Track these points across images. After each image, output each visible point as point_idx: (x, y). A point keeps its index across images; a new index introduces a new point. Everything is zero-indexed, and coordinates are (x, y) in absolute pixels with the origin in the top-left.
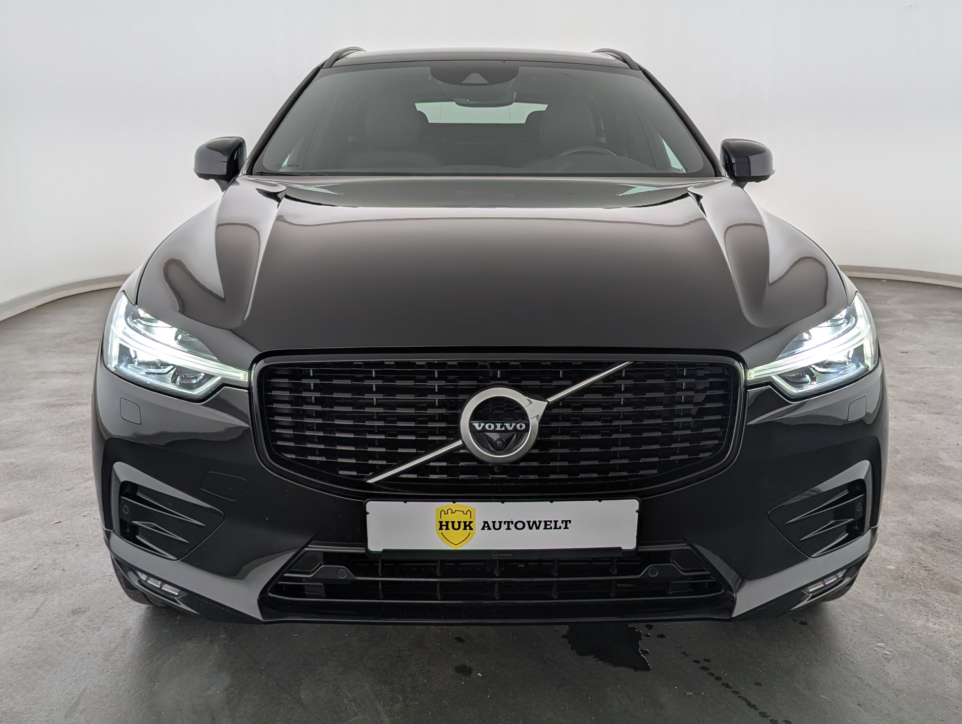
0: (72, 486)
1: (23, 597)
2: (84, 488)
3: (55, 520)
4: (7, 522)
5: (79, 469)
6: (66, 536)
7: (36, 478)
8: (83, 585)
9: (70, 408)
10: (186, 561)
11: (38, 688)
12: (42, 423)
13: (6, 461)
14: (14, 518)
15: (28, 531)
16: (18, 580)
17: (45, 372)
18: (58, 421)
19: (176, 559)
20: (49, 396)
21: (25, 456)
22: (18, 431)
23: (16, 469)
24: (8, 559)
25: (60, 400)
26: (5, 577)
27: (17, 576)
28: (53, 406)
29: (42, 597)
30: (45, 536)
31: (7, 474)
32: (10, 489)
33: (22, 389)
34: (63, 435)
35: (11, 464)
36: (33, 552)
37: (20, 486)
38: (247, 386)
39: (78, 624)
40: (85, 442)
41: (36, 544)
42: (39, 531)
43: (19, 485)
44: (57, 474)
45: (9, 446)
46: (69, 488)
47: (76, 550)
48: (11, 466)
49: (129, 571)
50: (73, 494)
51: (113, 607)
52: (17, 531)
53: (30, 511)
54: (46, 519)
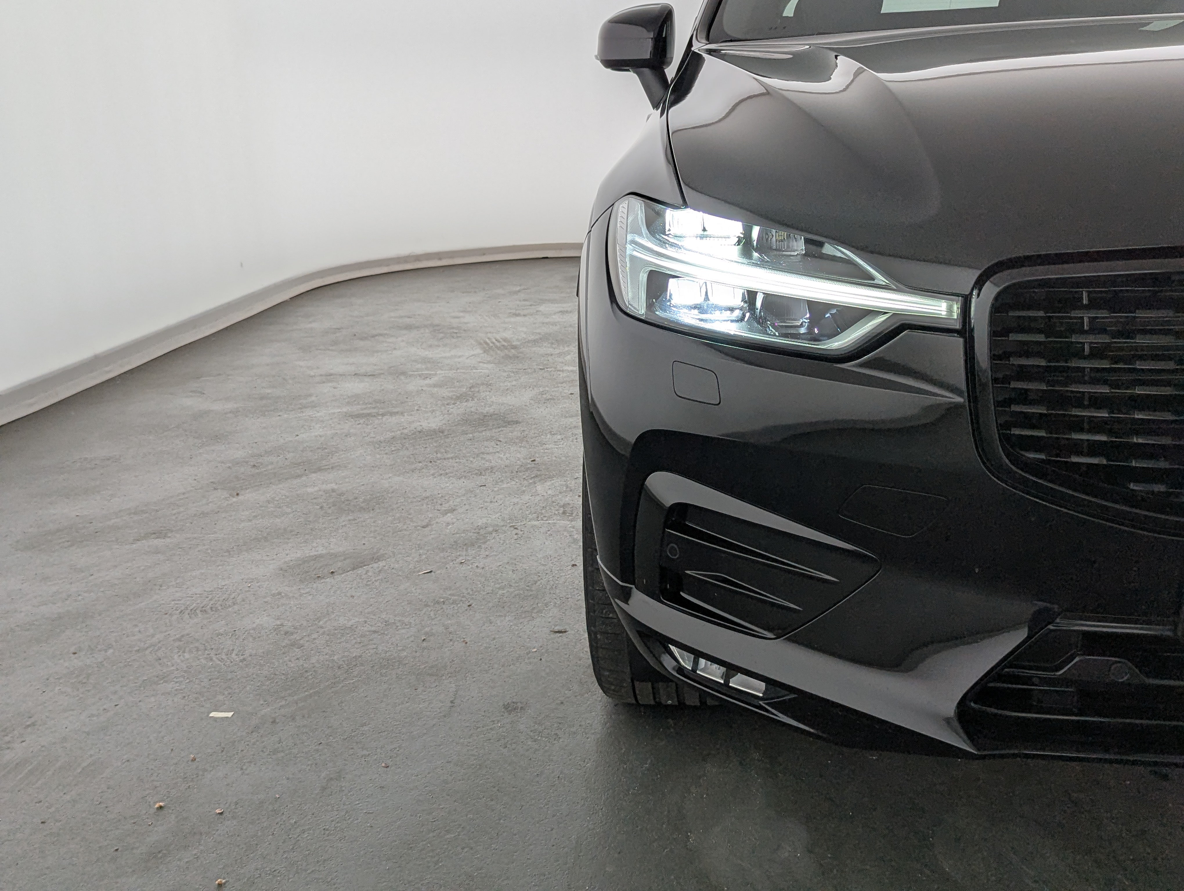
0: (427, 521)
1: (423, 682)
2: (444, 524)
3: (424, 568)
4: (359, 571)
5: (427, 498)
6: (449, 592)
7: (373, 510)
8: (503, 666)
9: (382, 418)
10: (795, 640)
11: (505, 834)
12: (353, 438)
13: (324, 487)
14: (365, 566)
15: (392, 583)
16: (406, 657)
17: (331, 375)
18: (372, 435)
19: (774, 637)
20: (348, 403)
21: (347, 480)
22: (325, 448)
23: (343, 498)
24: (380, 624)
25: (365, 409)
26: (386, 652)
27: (403, 650)
28: (359, 416)
29: (450, 683)
30: (418, 591)
31: (334, 505)
32: (345, 525)
33: (310, 395)
34: (386, 454)
35: (333, 490)
36: (410, 614)
37: (356, 522)
38: (958, 326)
39: (522, 727)
40: (420, 462)
41: (410, 603)
42: (408, 584)
43: (355, 519)
44: (399, 504)
45: (322, 468)
46: (424, 524)
47: (471, 613)
48: (334, 494)
49: (664, 653)
50: (434, 532)
51: (562, 703)
52: (377, 584)
53: (383, 555)
54: (410, 567)
